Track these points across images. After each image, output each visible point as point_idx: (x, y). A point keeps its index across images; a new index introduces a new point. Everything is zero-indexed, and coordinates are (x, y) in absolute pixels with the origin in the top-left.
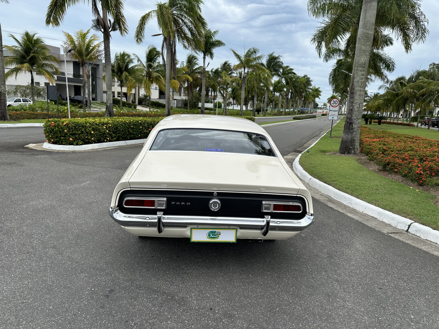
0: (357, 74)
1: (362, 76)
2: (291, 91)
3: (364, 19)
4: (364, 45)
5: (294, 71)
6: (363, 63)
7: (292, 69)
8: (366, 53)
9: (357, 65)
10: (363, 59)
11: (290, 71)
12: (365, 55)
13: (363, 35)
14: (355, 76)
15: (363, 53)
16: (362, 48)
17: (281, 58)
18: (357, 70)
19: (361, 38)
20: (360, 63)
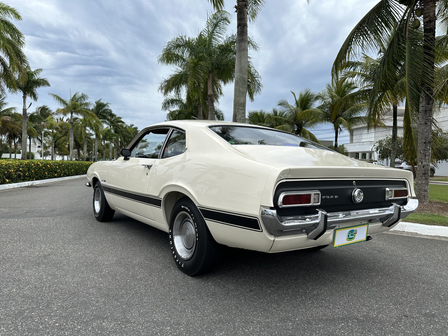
0: (239, 113)
1: (242, 114)
2: (120, 140)
3: (239, 65)
4: (242, 87)
5: (122, 120)
6: (243, 103)
7: (120, 118)
8: (243, 94)
9: (237, 104)
10: (242, 100)
11: (119, 120)
12: (243, 95)
13: (240, 79)
14: (237, 114)
15: (242, 94)
16: (240, 89)
17: (109, 105)
18: (238, 108)
19: (239, 80)
20: (240, 102)
